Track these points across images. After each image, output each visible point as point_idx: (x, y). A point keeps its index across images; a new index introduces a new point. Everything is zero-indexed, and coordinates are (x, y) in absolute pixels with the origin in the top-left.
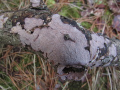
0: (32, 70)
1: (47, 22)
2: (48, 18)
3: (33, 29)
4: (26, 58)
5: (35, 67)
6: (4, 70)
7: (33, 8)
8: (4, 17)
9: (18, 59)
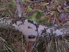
0: (21, 40)
1: (23, 22)
2: (24, 21)
3: (19, 25)
4: (18, 35)
5: (22, 39)
6: (9, 41)
7: (19, 18)
8: (10, 21)
9: (15, 36)
